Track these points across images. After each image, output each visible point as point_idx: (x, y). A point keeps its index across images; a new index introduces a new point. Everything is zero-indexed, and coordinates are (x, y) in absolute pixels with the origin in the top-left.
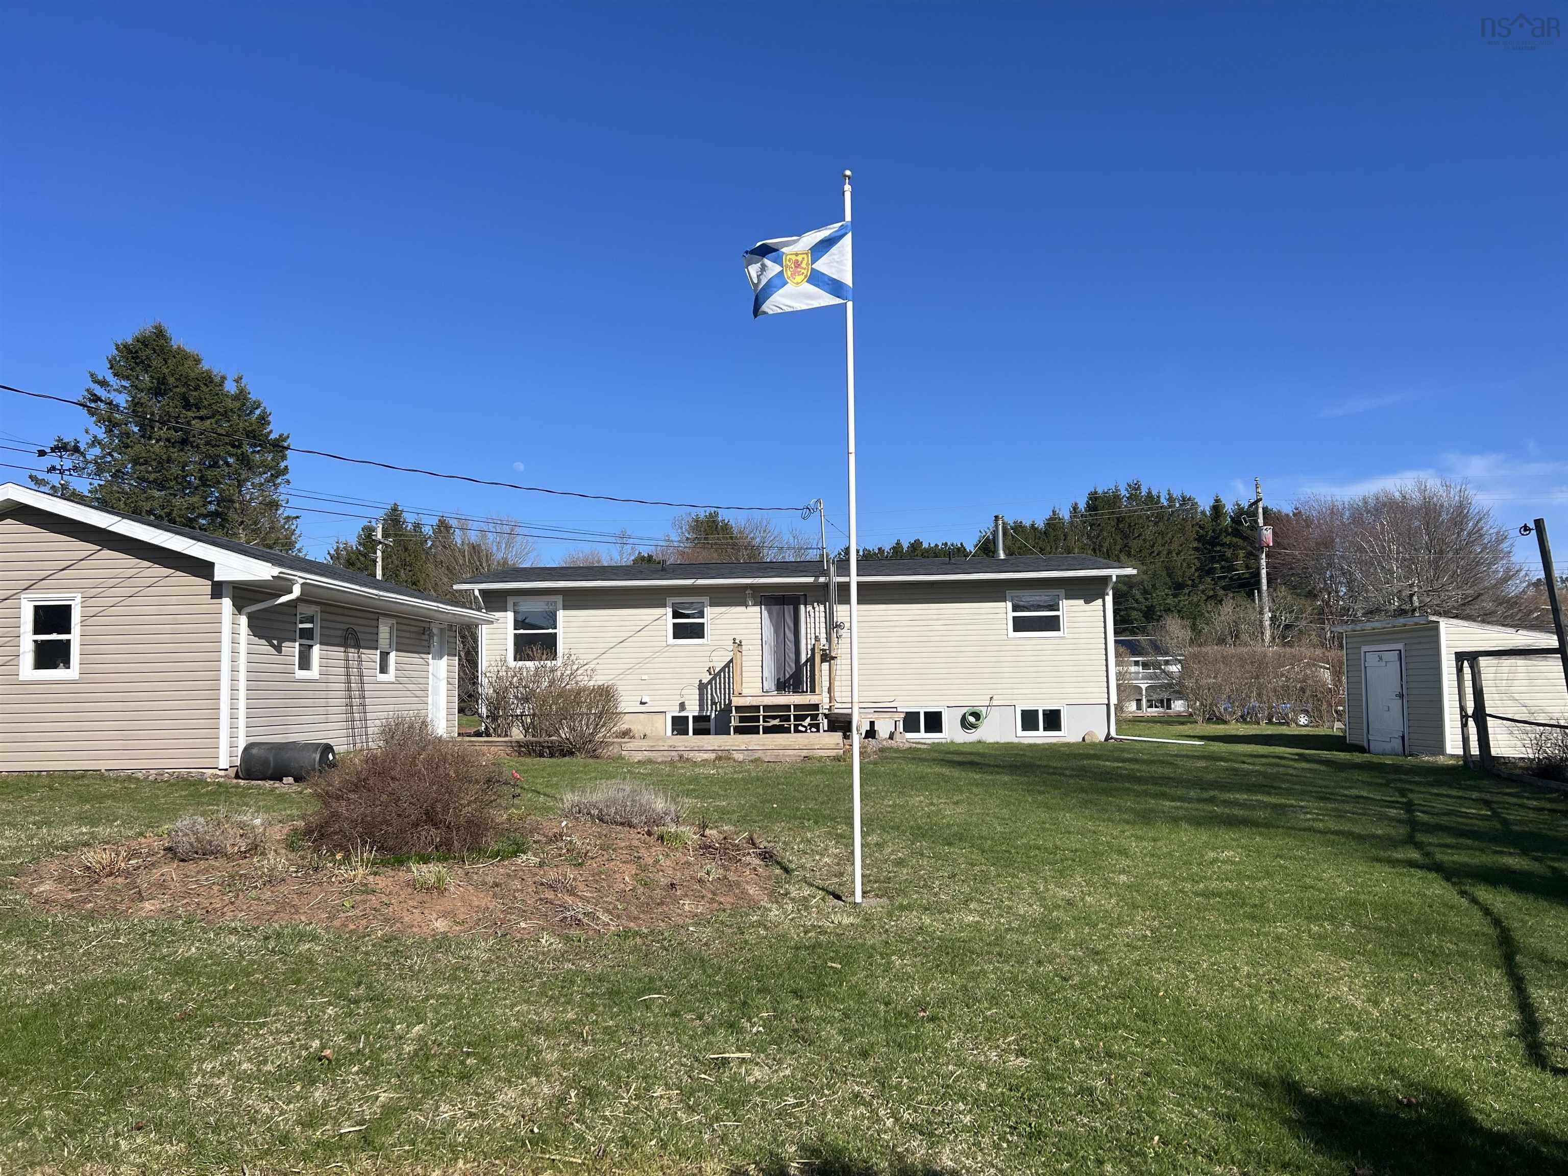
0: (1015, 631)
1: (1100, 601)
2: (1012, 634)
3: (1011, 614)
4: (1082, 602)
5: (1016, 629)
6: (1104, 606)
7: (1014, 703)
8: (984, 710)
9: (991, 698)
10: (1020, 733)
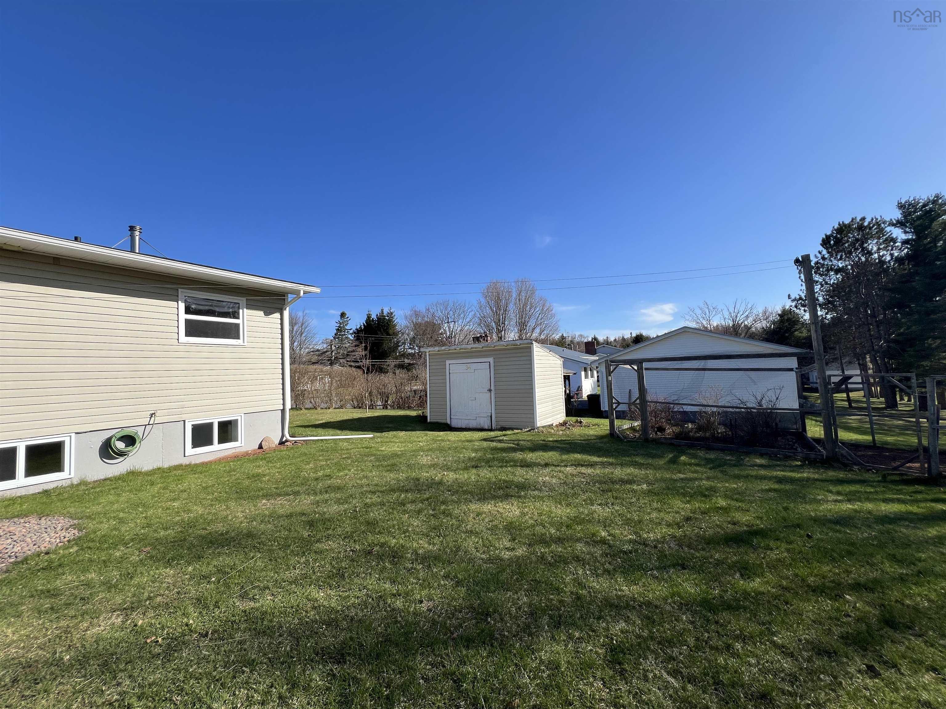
0: (186, 335)
1: (277, 315)
2: (183, 338)
3: (183, 316)
4: (261, 313)
5: (189, 333)
6: (282, 319)
7: (184, 417)
8: (140, 430)
9: (152, 415)
10: (190, 450)
